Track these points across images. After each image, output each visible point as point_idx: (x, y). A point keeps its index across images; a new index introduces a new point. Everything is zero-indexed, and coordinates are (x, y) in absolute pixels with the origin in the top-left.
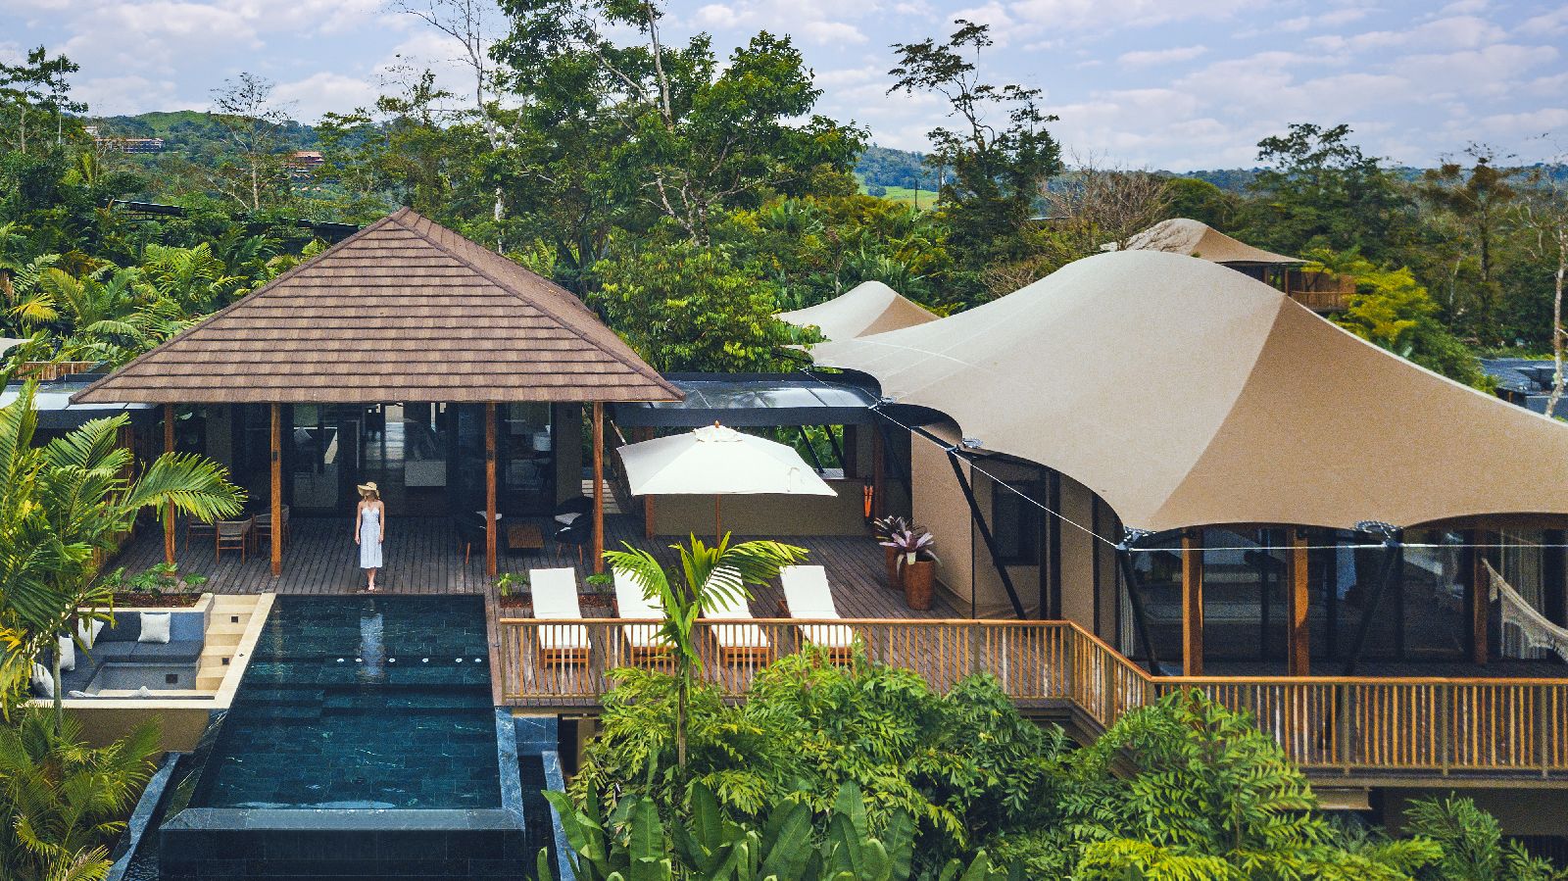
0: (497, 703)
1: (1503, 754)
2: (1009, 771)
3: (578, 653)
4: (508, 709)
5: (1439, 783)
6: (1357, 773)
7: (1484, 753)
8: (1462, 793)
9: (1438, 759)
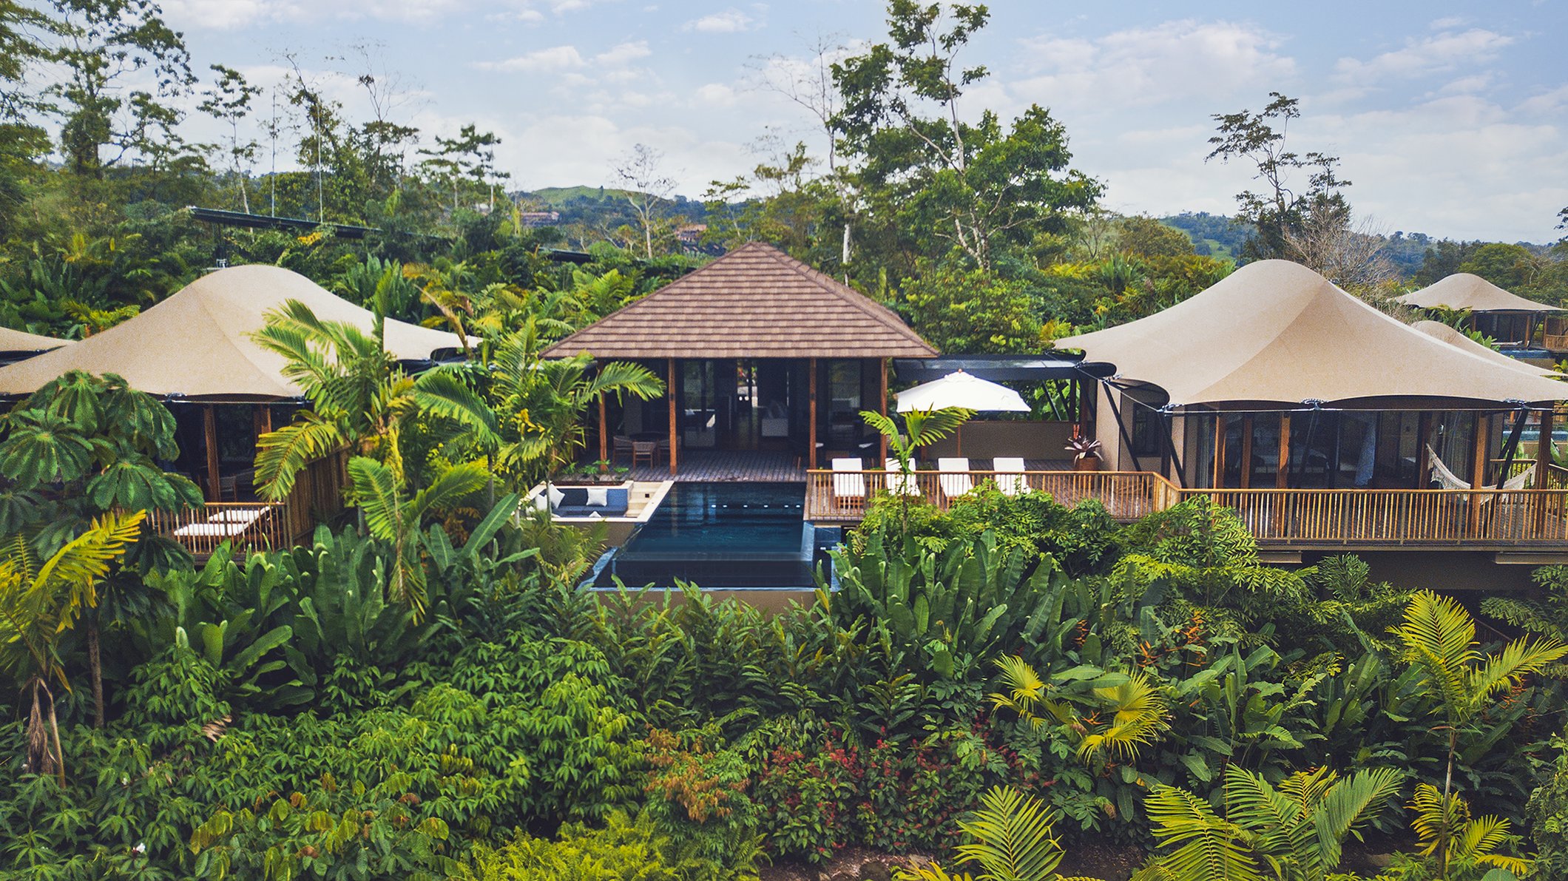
0: (806, 517)
1: (1379, 532)
2: (1095, 541)
3: (854, 499)
4: (812, 522)
5: (1341, 548)
6: (1294, 543)
7: (1368, 531)
8: (1353, 553)
9: (1342, 535)
